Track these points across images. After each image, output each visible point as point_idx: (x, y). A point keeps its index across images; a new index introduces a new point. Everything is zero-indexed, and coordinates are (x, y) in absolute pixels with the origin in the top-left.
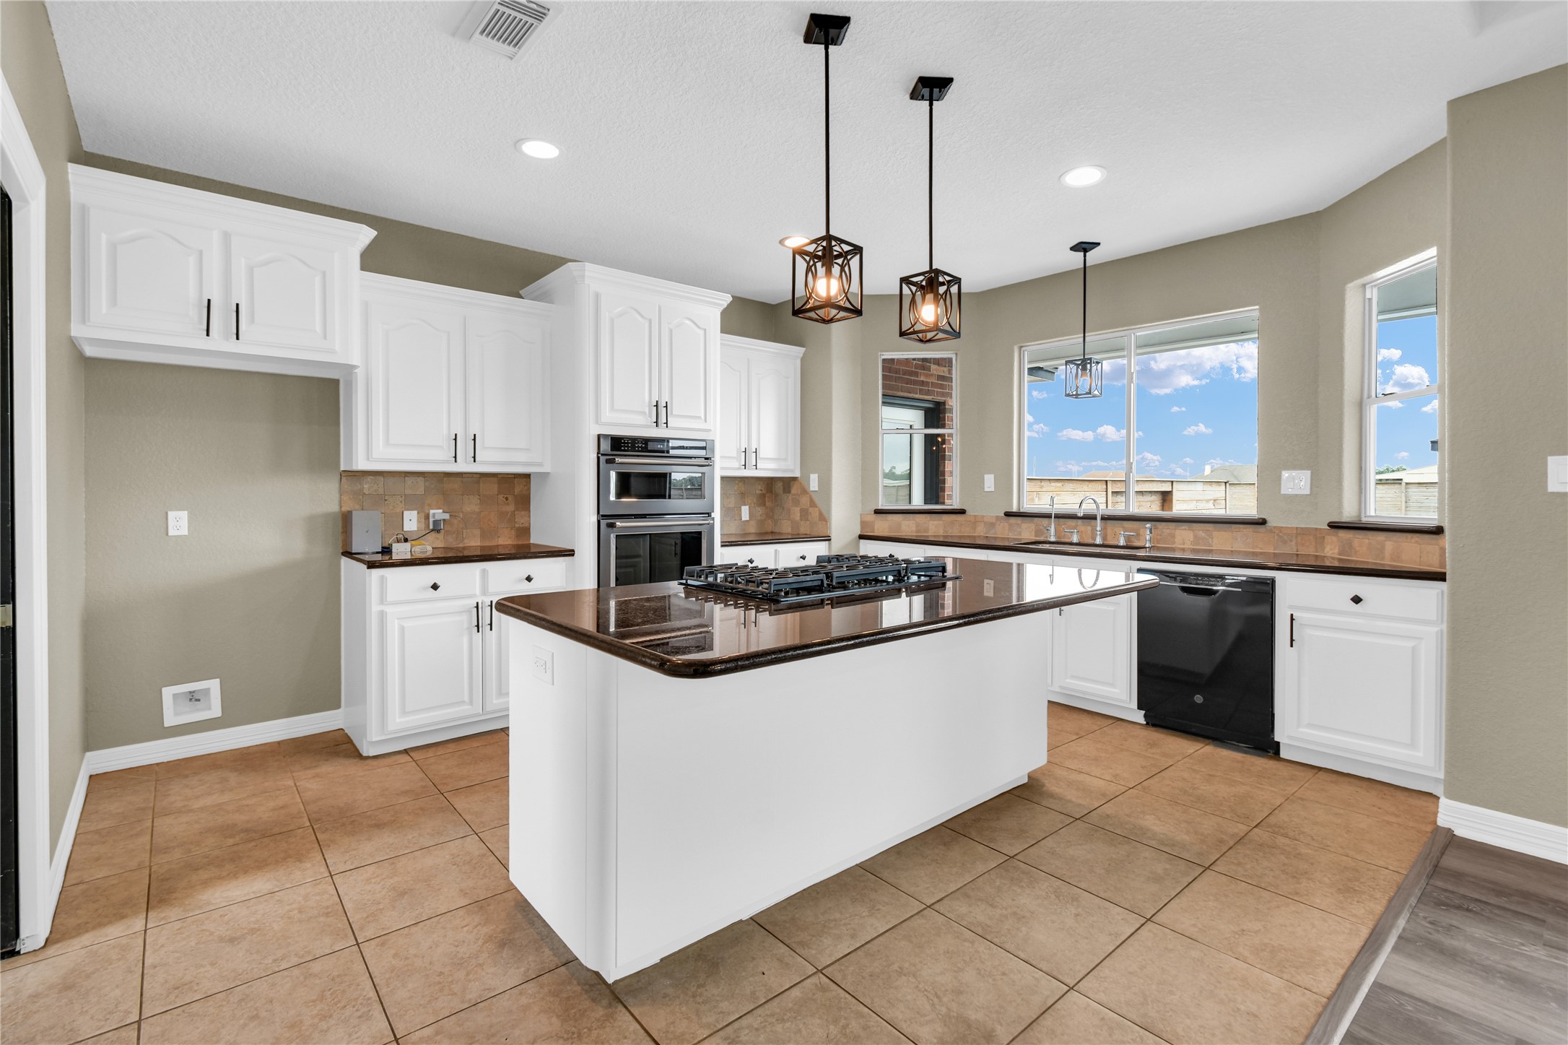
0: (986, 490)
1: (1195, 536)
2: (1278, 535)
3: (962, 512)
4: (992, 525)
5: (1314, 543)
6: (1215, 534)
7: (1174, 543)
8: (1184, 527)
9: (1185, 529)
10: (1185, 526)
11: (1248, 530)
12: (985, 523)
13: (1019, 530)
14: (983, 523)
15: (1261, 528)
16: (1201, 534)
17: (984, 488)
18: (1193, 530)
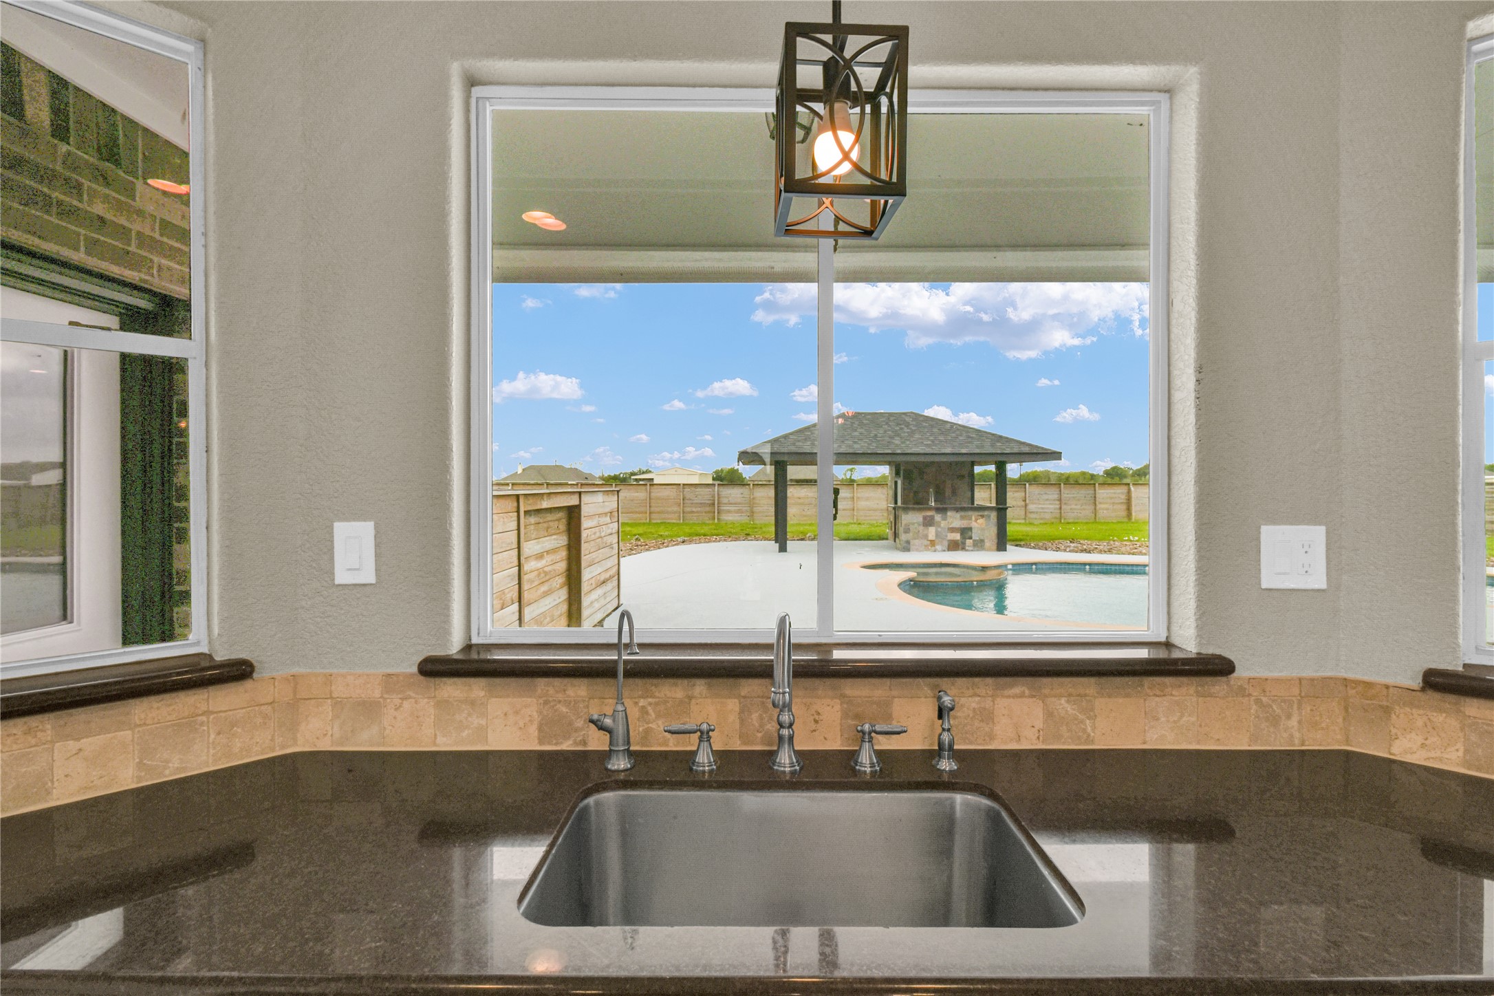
0: (342, 577)
1: (1049, 714)
2: (1258, 701)
3: (239, 671)
4: (369, 709)
5: (1340, 720)
6: (1100, 703)
7: (992, 737)
8: (1017, 690)
9: (1022, 696)
10: (1020, 687)
11: (1184, 690)
12: (338, 704)
13: (476, 721)
14: (327, 707)
15: (1218, 686)
16: (1064, 706)
17: (332, 573)
18: (1044, 698)
